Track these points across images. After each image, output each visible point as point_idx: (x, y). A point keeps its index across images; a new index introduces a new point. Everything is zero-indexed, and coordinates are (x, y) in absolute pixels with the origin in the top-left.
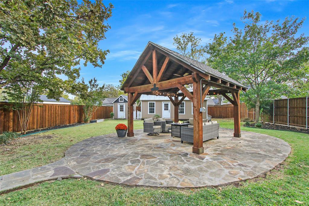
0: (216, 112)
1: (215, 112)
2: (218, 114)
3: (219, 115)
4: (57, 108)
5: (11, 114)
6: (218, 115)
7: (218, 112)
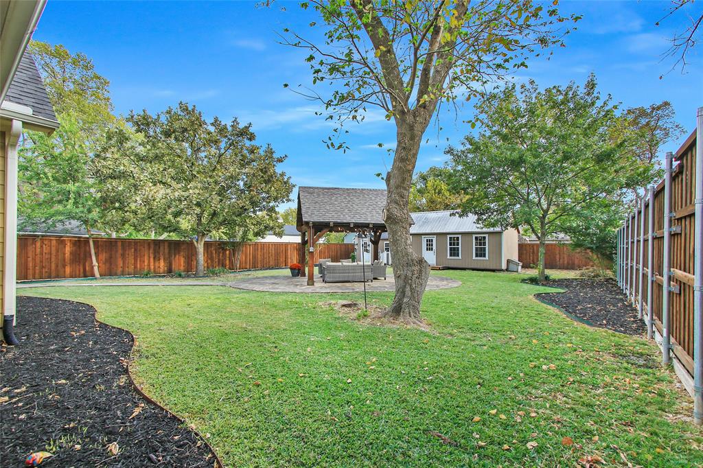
0: (560, 256)
1: (558, 256)
2: (564, 261)
3: (568, 264)
4: (271, 246)
5: (228, 252)
6: (566, 262)
7: (565, 256)
